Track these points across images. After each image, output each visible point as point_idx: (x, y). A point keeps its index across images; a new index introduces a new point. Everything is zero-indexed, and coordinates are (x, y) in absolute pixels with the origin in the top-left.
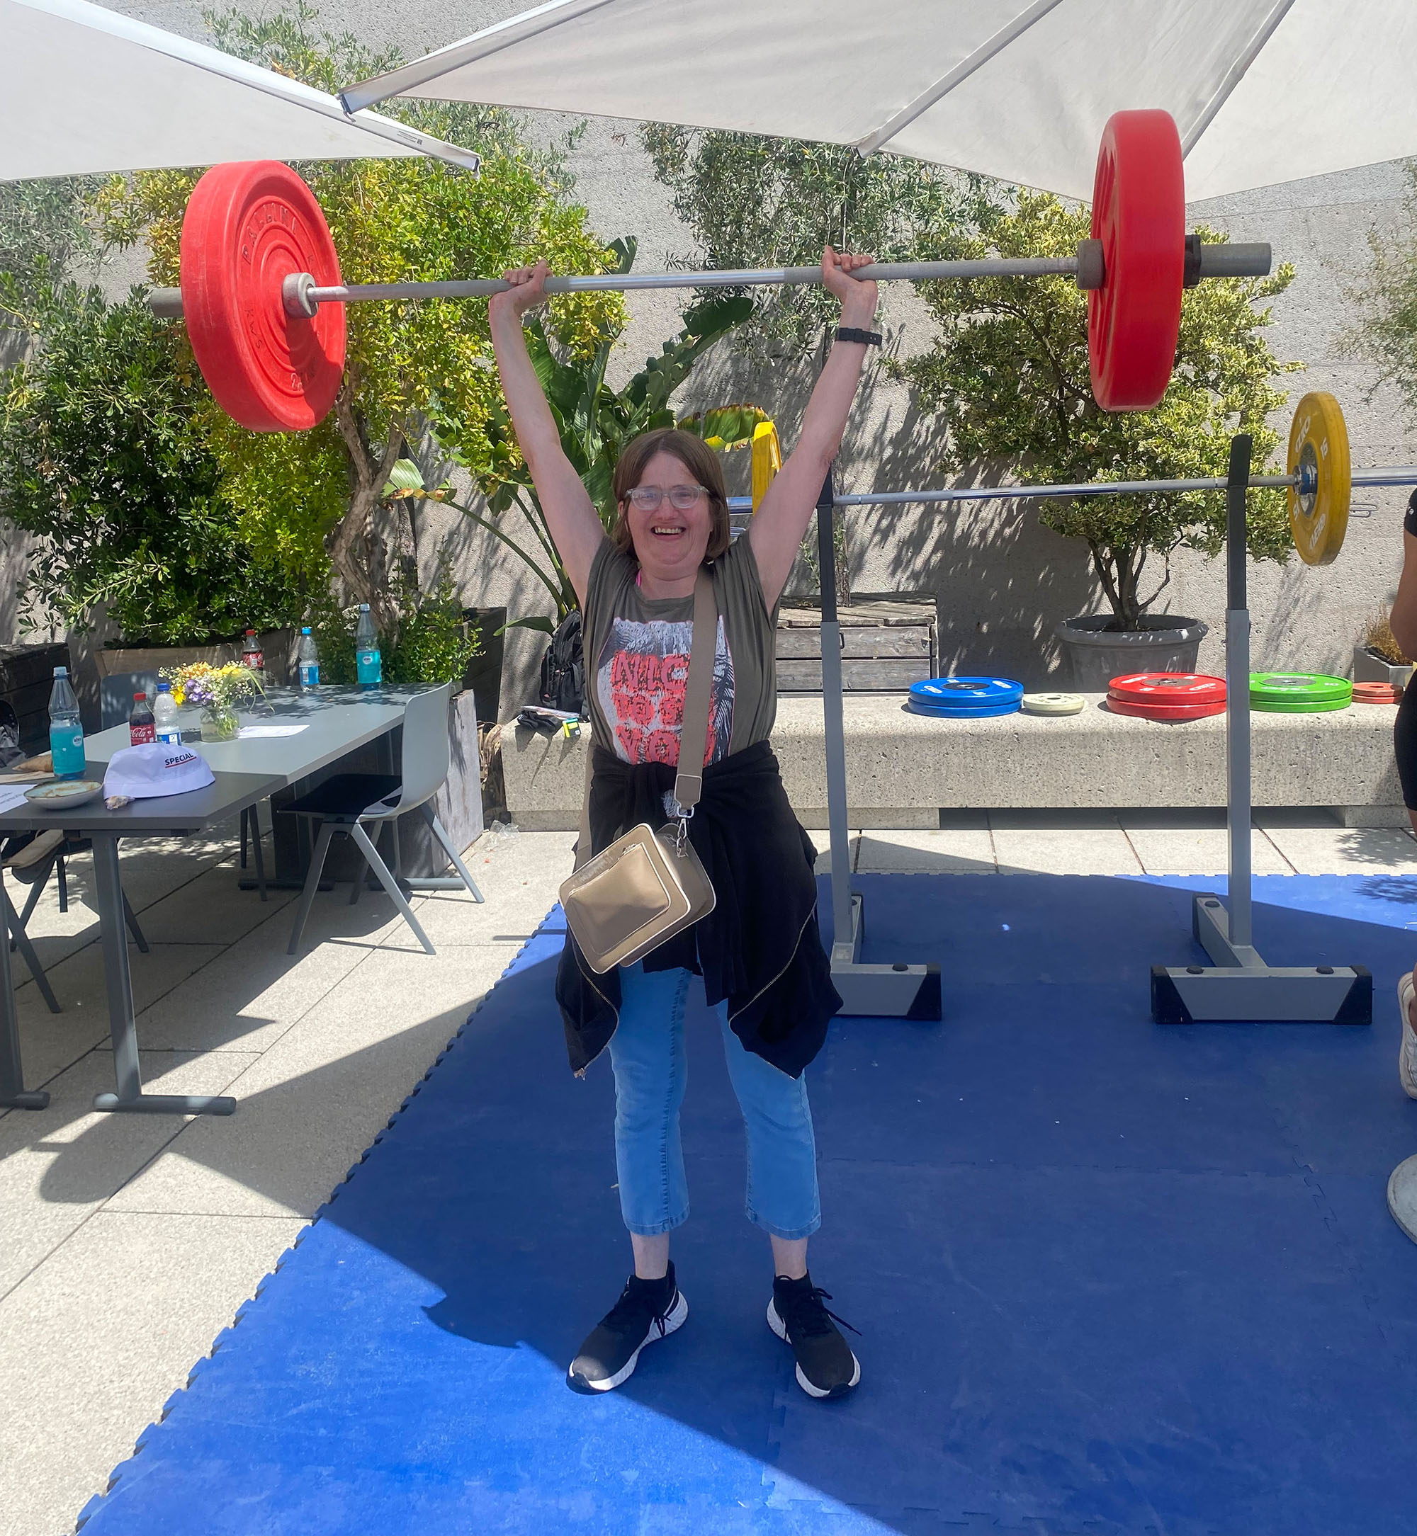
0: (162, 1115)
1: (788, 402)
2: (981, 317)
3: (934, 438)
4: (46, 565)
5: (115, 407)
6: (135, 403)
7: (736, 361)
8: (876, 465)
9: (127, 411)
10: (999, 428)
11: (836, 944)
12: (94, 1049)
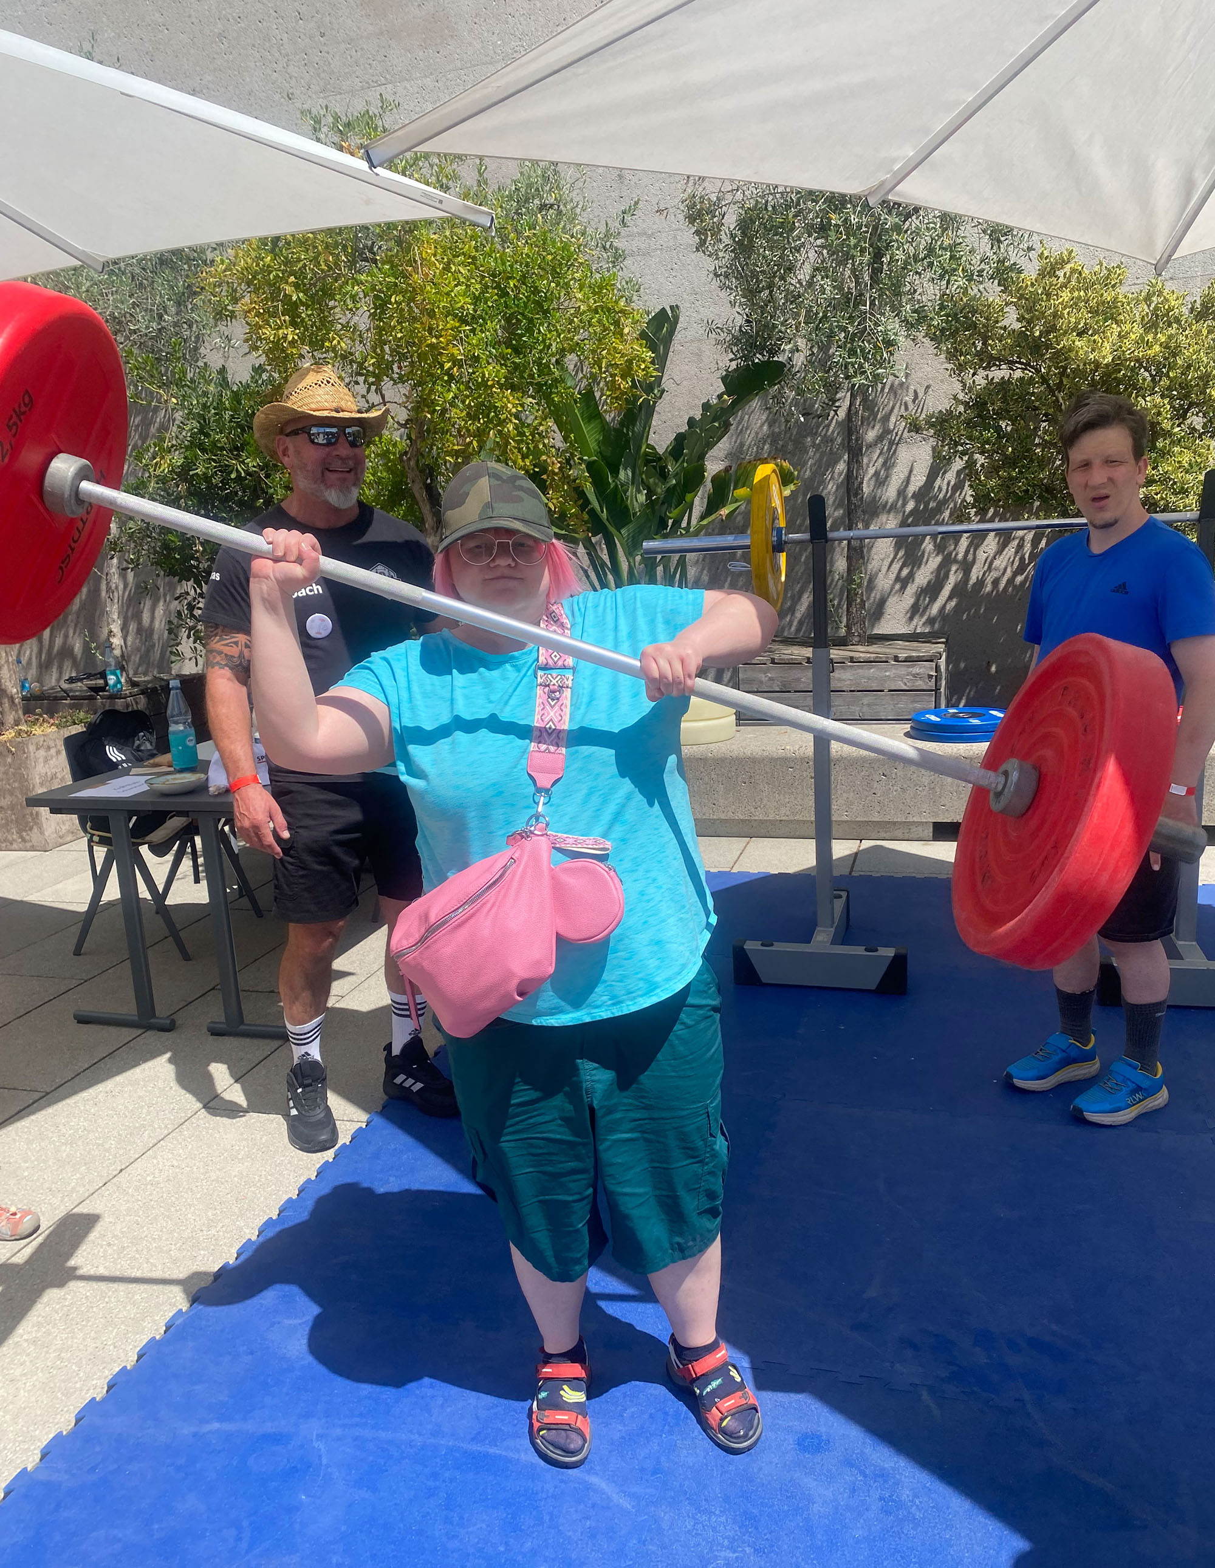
0: (259, 1040)
1: (820, 460)
2: (999, 374)
3: (954, 493)
4: (191, 607)
5: (237, 471)
6: (254, 466)
7: (771, 423)
8: (900, 517)
9: (248, 473)
10: (1011, 478)
11: (818, 928)
12: (213, 989)
